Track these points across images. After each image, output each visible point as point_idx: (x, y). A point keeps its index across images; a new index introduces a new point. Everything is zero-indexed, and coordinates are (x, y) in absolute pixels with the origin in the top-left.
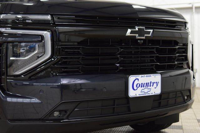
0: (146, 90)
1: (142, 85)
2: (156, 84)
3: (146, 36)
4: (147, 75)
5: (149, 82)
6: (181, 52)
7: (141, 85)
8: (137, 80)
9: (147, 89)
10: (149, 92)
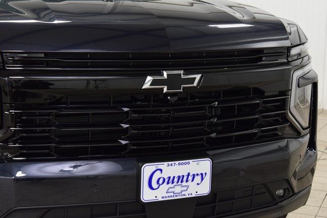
0: (178, 189)
1: (170, 180)
2: (200, 177)
3: (184, 88)
4: (181, 162)
5: (186, 174)
6: (272, 108)
7: (166, 181)
8: (159, 172)
9: (180, 187)
10: (183, 193)
